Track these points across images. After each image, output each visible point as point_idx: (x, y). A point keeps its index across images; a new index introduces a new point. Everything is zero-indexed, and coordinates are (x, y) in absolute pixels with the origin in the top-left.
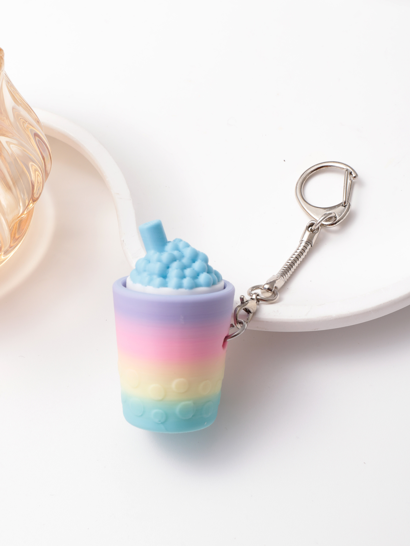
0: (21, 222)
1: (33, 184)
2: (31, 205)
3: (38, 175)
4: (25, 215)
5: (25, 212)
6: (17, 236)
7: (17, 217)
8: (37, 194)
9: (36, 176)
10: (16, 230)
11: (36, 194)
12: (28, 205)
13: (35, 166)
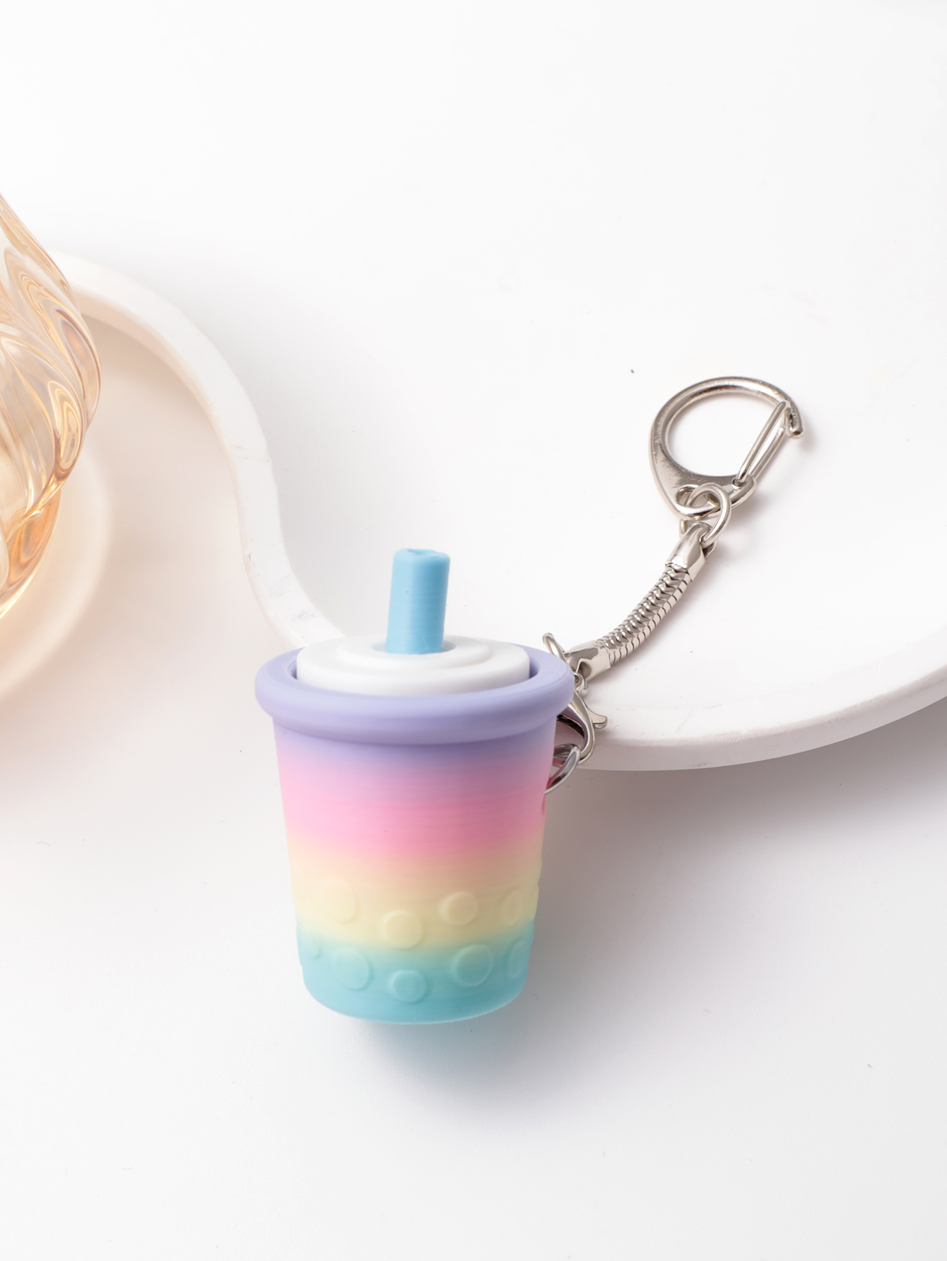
0: (30, 527)
1: (58, 437)
2: (53, 487)
3: (68, 409)
4: (40, 510)
5: (41, 504)
6: (24, 559)
7: (22, 516)
8: (66, 462)
9: (65, 410)
10: (19, 547)
11: (64, 462)
12: (47, 486)
13: (60, 388)
